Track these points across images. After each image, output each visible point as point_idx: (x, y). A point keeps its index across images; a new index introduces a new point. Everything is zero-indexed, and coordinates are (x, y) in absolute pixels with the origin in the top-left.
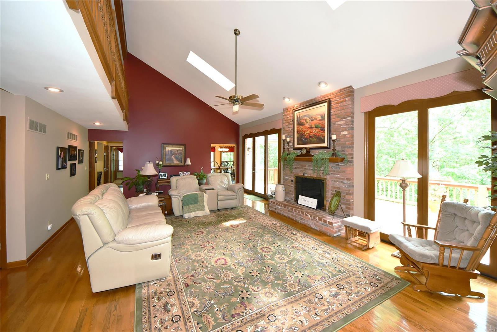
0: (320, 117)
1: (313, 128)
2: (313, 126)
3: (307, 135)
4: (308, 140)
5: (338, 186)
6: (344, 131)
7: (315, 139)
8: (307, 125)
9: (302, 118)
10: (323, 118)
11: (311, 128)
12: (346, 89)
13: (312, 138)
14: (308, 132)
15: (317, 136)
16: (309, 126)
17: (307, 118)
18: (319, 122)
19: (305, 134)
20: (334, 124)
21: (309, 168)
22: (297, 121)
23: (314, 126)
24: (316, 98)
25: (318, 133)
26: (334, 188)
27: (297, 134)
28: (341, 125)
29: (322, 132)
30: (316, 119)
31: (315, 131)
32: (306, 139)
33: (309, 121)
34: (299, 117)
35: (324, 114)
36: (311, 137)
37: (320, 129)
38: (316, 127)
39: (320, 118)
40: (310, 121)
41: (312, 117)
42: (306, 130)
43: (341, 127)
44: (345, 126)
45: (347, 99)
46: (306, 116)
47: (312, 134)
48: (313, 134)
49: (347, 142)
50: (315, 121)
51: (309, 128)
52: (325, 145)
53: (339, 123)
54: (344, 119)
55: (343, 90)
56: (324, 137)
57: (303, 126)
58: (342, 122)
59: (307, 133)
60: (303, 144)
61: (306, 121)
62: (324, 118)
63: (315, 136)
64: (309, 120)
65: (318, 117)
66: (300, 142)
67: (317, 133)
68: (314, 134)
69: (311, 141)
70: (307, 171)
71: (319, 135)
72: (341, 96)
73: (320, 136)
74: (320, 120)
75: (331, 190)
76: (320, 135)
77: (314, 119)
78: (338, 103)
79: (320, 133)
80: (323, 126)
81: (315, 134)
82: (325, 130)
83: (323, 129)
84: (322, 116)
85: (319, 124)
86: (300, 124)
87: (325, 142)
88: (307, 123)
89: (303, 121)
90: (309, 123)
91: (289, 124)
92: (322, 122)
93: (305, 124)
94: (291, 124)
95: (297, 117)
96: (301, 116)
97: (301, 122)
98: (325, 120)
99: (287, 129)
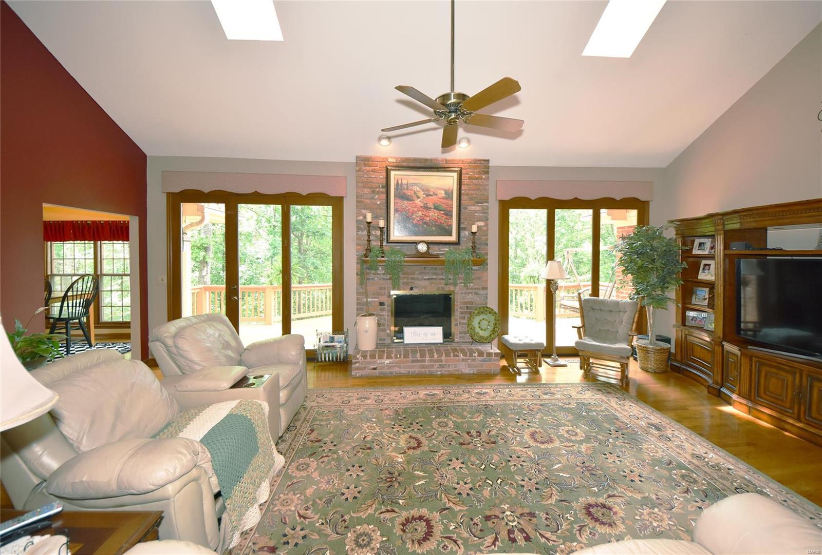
0: (443, 192)
1: (430, 208)
2: (431, 205)
3: (418, 219)
4: (420, 228)
5: (470, 300)
6: (480, 221)
7: (434, 228)
8: (418, 201)
9: (407, 186)
10: (449, 195)
11: (426, 208)
12: (482, 162)
13: (428, 225)
14: (420, 214)
15: (437, 224)
16: (422, 205)
17: (418, 189)
18: (441, 200)
19: (414, 216)
20: (466, 208)
21: (420, 277)
22: (396, 189)
23: (432, 207)
24: (434, 160)
25: (440, 219)
26: (466, 303)
27: (395, 215)
28: (476, 211)
29: (446, 218)
30: (436, 195)
31: (434, 214)
32: (414, 225)
33: (421, 194)
34: (400, 182)
35: (451, 189)
36: (425, 223)
37: (442, 212)
38: (436, 208)
39: (444, 195)
40: (424, 196)
41: (427, 190)
42: (415, 209)
43: (476, 214)
44: (481, 215)
45: (484, 177)
46: (416, 184)
47: (428, 219)
48: (430, 220)
49: (483, 237)
50: (434, 197)
51: (422, 207)
52: (453, 238)
53: (473, 208)
54: (479, 204)
55: (479, 162)
56: (451, 226)
57: (410, 202)
58: (478, 208)
59: (417, 215)
61: (415, 193)
62: (451, 196)
63: (434, 223)
64: (423, 193)
65: (440, 192)
67: (437, 218)
68: (432, 219)
69: (425, 230)
70: (416, 282)
71: (441, 223)
72: (476, 170)
73: (443, 223)
74: (443, 198)
75: (461, 308)
76: (443, 221)
77: (431, 193)
78: (471, 179)
79: (443, 219)
80: (449, 209)
81: (434, 219)
82: (452, 216)
83: (449, 214)
84: (446, 192)
85: (441, 204)
86: (401, 196)
87: (451, 235)
88: (418, 198)
89: (409, 193)
90: (422, 198)
91: (373, 192)
92: (447, 201)
93: (414, 198)
94: (378, 193)
95: (396, 183)
96: (404, 182)
97: (404, 193)
98: (452, 200)
99: (367, 201)
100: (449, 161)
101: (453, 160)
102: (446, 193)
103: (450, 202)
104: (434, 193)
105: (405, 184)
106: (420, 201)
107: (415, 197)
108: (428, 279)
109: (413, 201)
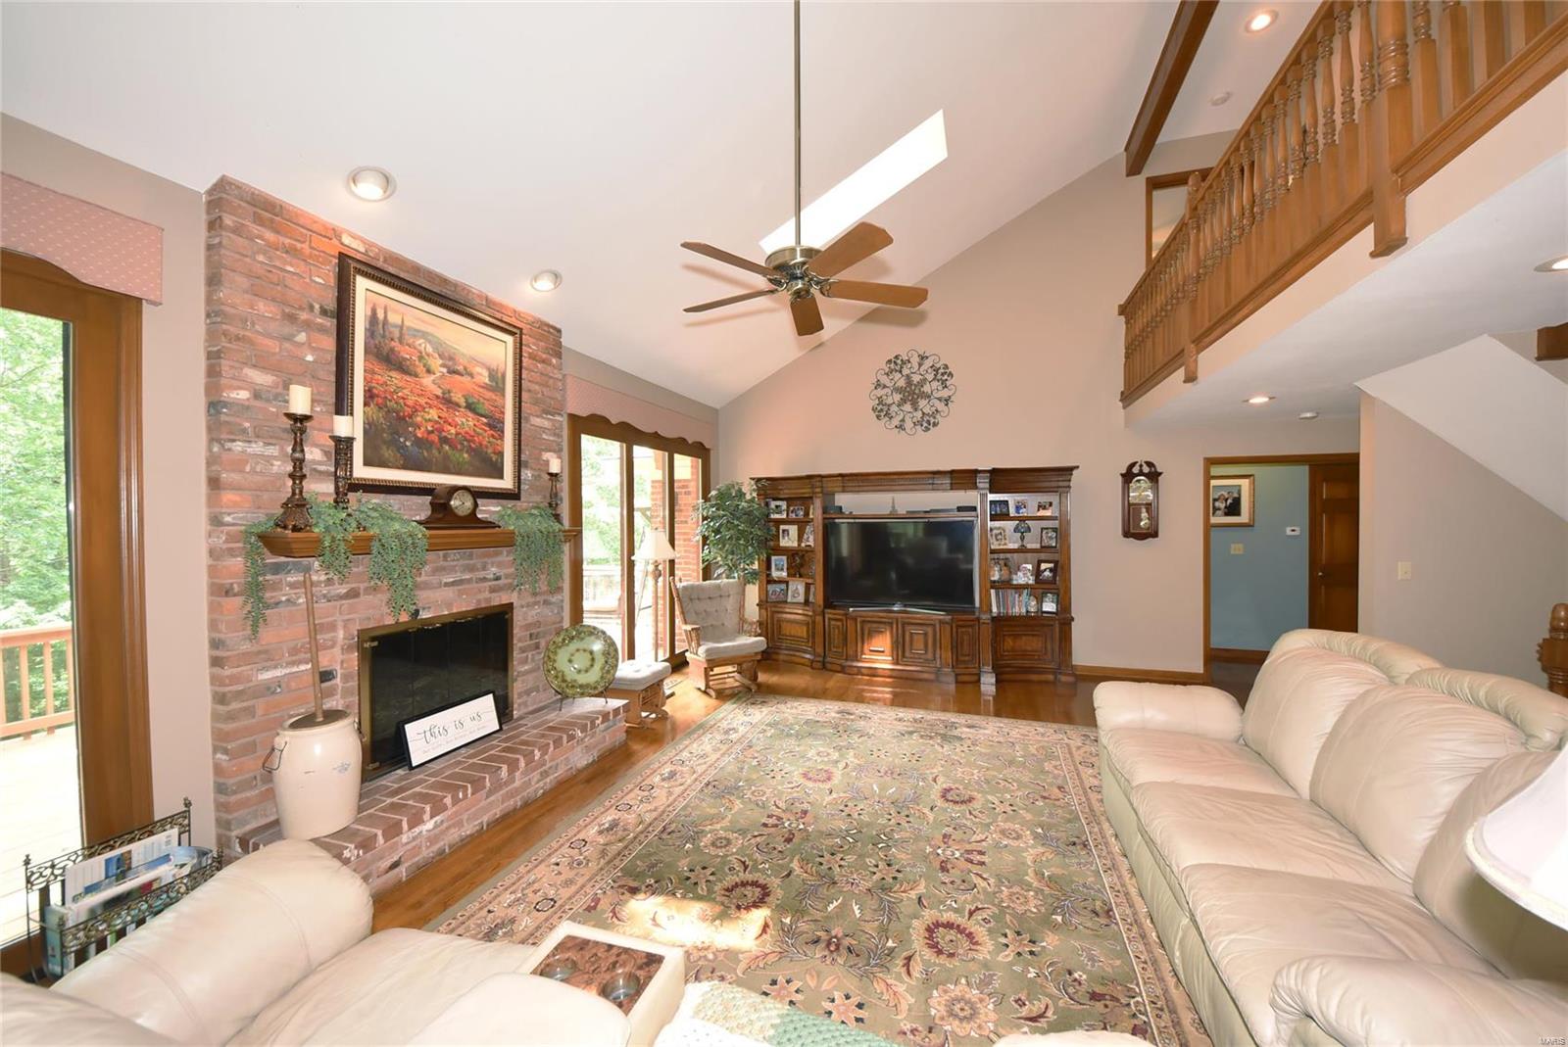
0: (486, 373)
1: (457, 405)
2: (458, 398)
3: (430, 428)
4: (435, 452)
5: (536, 619)
6: (549, 450)
7: (466, 455)
8: (427, 381)
9: (401, 334)
10: (497, 383)
11: (447, 401)
12: (551, 330)
13: (453, 447)
14: (433, 414)
15: (473, 446)
16: (439, 392)
17: (430, 349)
18: (481, 390)
19: (419, 419)
20: (527, 420)
21: (434, 580)
22: (371, 332)
23: (462, 402)
24: (464, 289)
25: (479, 434)
27: (365, 405)
28: (544, 429)
29: (493, 436)
30: (471, 375)
31: (466, 422)
32: (418, 442)
33: (436, 363)
34: (380, 315)
35: (501, 370)
36: (445, 440)
37: (483, 420)
38: (470, 407)
40: (445, 370)
41: (451, 358)
42: (422, 401)
43: (544, 436)
44: (551, 438)
45: (554, 361)
46: (424, 335)
47: (453, 431)
48: (457, 434)
50: (466, 379)
51: (437, 397)
52: (506, 483)
53: (539, 422)
54: (549, 416)
55: (546, 328)
56: (501, 454)
57: (408, 378)
58: (546, 424)
59: (428, 417)
60: (405, 467)
61: (421, 358)
62: (501, 385)
63: (465, 443)
64: (441, 362)
65: (478, 369)
66: (387, 453)
67: (472, 433)
68: (462, 432)
69: (446, 457)
70: (426, 595)
71: (481, 445)
72: (541, 343)
73: (487, 447)
74: (485, 387)
76: (485, 443)
77: (460, 368)
78: (537, 361)
79: (486, 436)
80: (497, 415)
81: (466, 433)
82: (503, 432)
83: (496, 425)
84: (493, 375)
85: (482, 400)
86: (385, 356)
87: (501, 477)
88: (429, 371)
89: (405, 353)
90: (438, 374)
91: (291, 318)
92: (494, 397)
93: (419, 370)
94: (308, 326)
95: (369, 313)
96: (394, 319)
97: (392, 350)
98: (504, 396)
99: (269, 342)
100: (495, 303)
101: (501, 305)
102: (491, 377)
103: (499, 402)
104: (465, 369)
105: (396, 326)
106: (434, 382)
107: (421, 370)
108: (453, 584)
109: (416, 376)
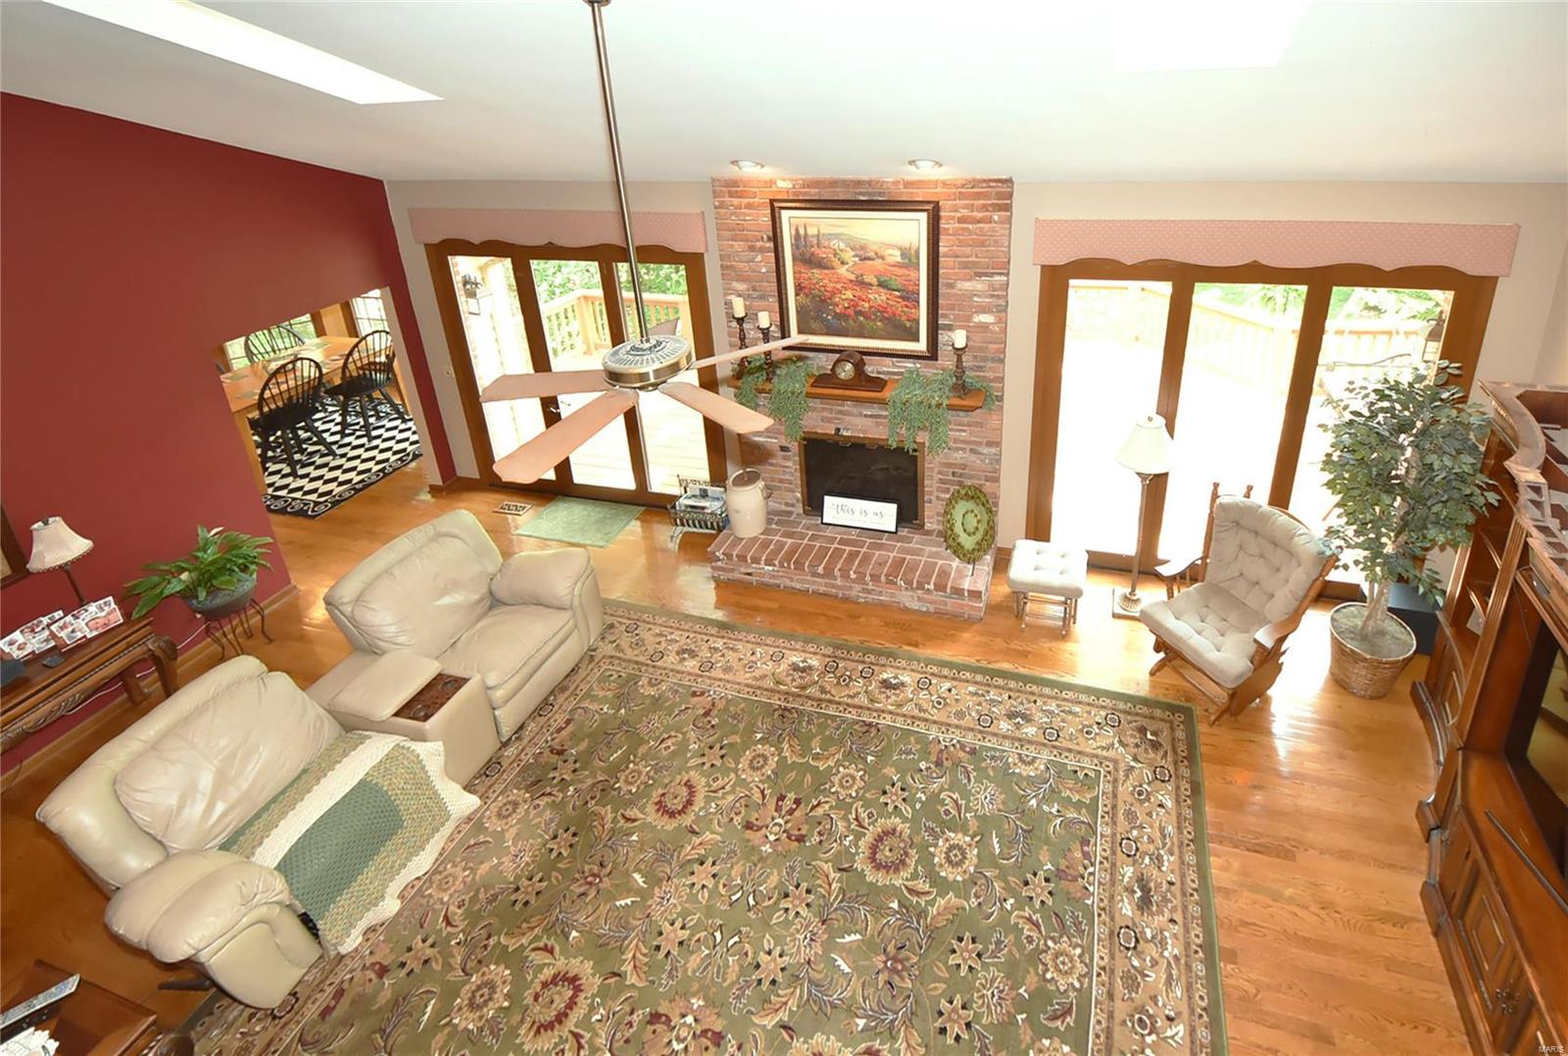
0: (897, 253)
1: (871, 285)
2: (871, 279)
3: (846, 305)
4: (851, 322)
5: (960, 461)
6: (984, 312)
7: (879, 324)
8: (843, 272)
9: (818, 240)
10: (910, 260)
11: (861, 283)
12: (993, 184)
13: (867, 317)
14: (849, 294)
15: (886, 315)
16: (853, 277)
17: (842, 245)
18: (893, 269)
19: (837, 299)
20: (951, 286)
21: (856, 411)
22: (796, 246)
23: (874, 281)
24: (877, 183)
25: (892, 306)
26: (950, 465)
27: (797, 295)
28: (973, 294)
29: (907, 306)
30: (883, 258)
31: (879, 297)
32: (837, 316)
33: (849, 256)
34: (802, 232)
35: (914, 247)
36: (860, 313)
37: (897, 293)
38: (881, 284)
39: (899, 259)
40: (857, 259)
41: (862, 249)
42: (839, 286)
43: (976, 299)
44: (987, 300)
45: (996, 218)
46: (836, 236)
47: (866, 305)
48: (871, 307)
49: (991, 346)
50: (878, 262)
51: (852, 281)
52: (921, 346)
53: (967, 285)
54: (984, 278)
55: (985, 185)
56: (917, 321)
57: (827, 271)
58: (979, 286)
59: (844, 297)
60: (828, 334)
61: (835, 254)
62: (914, 260)
63: (879, 314)
64: (853, 253)
65: (890, 251)
66: (814, 325)
67: (885, 305)
68: (875, 305)
69: (861, 325)
70: (847, 418)
71: (894, 315)
72: (976, 202)
73: (900, 316)
74: (898, 265)
75: (940, 473)
76: (898, 312)
77: (872, 254)
78: (964, 222)
79: (899, 307)
80: (911, 288)
81: (879, 305)
82: (918, 302)
83: (910, 298)
84: (905, 253)
85: (893, 277)
86: (808, 259)
87: (917, 339)
88: (843, 263)
89: (821, 253)
90: (851, 264)
91: (752, 248)
92: (907, 272)
93: (834, 264)
94: (762, 250)
95: (793, 232)
96: (812, 231)
97: (813, 254)
98: (918, 270)
99: (741, 265)
101: (921, 182)
102: (903, 255)
103: (913, 274)
104: (876, 254)
105: (813, 236)
106: (848, 270)
107: (836, 262)
108: (871, 416)
109: (833, 268)
